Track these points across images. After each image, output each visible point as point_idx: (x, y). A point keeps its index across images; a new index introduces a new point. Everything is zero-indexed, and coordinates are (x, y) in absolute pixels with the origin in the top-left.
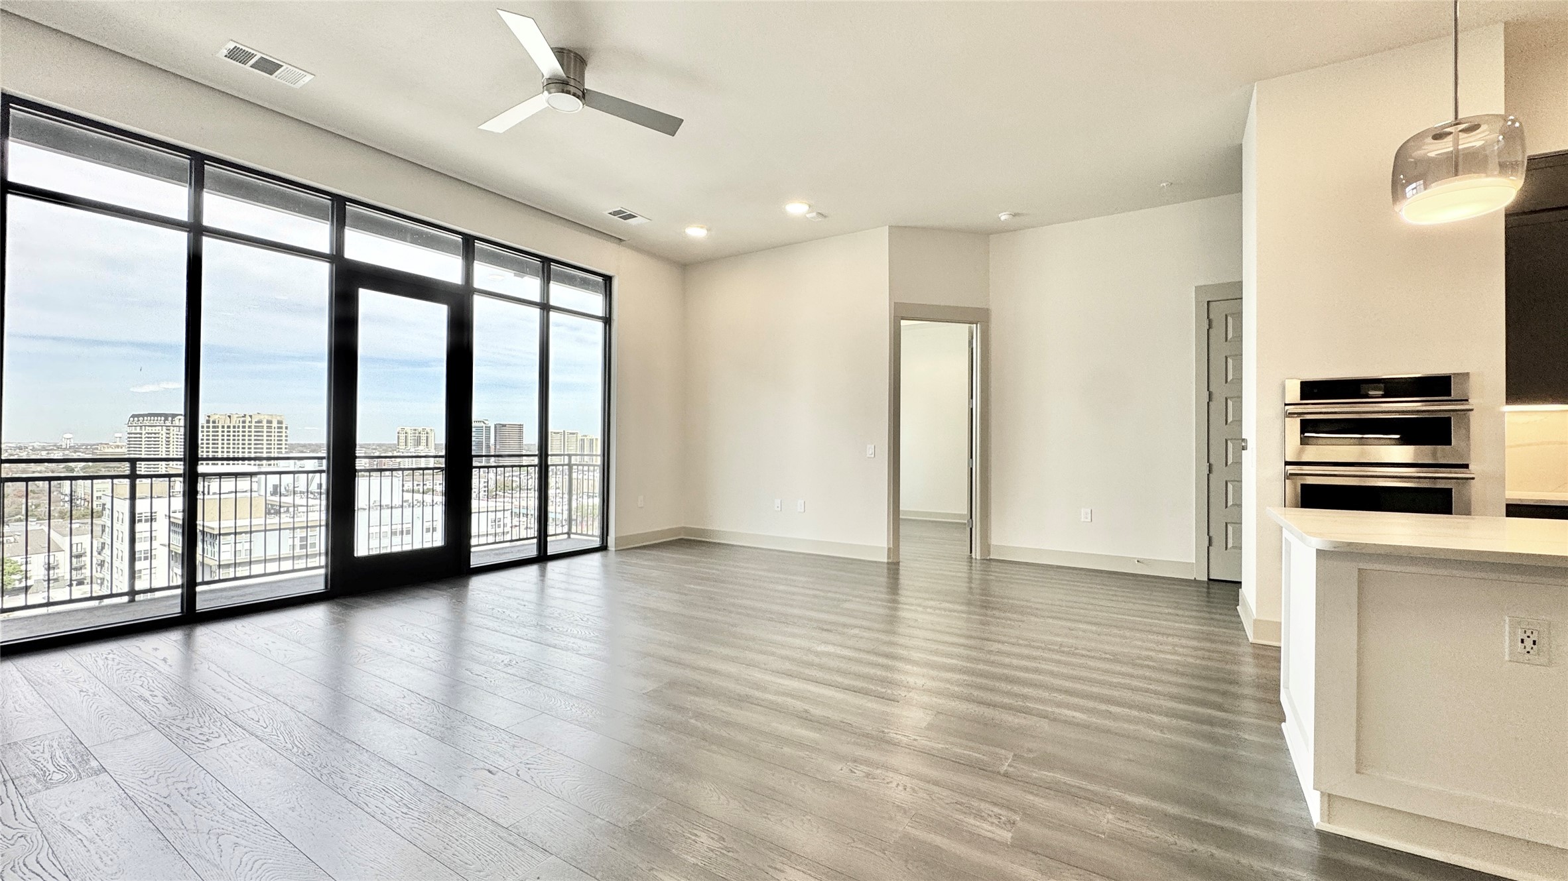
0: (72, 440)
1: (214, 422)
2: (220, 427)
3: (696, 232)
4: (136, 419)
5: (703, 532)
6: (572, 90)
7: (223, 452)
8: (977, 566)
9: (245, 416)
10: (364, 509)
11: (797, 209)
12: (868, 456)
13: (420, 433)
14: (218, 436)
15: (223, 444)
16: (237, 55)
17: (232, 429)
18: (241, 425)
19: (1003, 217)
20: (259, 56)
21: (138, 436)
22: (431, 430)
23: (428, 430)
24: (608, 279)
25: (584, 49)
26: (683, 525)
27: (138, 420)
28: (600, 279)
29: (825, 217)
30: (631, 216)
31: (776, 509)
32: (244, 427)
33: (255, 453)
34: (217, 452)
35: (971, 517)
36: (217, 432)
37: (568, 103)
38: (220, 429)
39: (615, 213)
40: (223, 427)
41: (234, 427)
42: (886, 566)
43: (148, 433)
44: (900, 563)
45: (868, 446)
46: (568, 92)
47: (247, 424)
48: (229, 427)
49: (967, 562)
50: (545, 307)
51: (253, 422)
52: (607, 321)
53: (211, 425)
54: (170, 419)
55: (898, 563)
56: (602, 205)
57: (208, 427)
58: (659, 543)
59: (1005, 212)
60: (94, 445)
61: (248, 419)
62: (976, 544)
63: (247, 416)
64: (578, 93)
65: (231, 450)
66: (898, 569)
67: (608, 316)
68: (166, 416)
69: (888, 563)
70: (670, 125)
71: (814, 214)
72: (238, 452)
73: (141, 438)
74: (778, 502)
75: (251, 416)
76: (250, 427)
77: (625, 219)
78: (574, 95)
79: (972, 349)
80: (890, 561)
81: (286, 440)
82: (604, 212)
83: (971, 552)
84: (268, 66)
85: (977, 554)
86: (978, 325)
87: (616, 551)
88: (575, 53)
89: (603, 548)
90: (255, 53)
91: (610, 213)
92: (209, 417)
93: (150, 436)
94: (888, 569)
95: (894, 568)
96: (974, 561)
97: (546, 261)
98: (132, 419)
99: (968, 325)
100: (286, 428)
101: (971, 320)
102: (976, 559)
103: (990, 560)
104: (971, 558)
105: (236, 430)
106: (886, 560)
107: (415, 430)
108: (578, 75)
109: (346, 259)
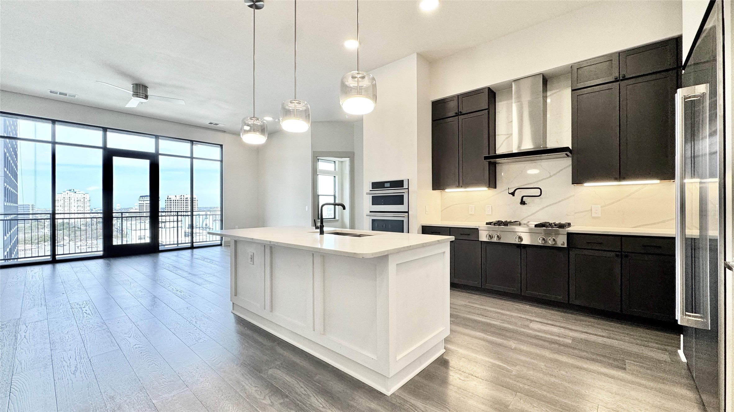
0: (120, 207)
1: (170, 199)
2: (172, 201)
4: (142, 198)
7: (173, 209)
9: (181, 196)
12: (306, 210)
14: (171, 204)
15: (173, 207)
16: (52, 92)
17: (177, 201)
18: (180, 199)
20: (59, 92)
21: (143, 205)
24: (220, 145)
27: (143, 198)
30: (217, 124)
33: (186, 209)
34: (171, 209)
36: (171, 202)
37: (143, 100)
38: (172, 202)
40: (173, 200)
41: (178, 200)
43: (146, 204)
45: (306, 206)
46: (140, 97)
47: (182, 199)
48: (175, 200)
50: (192, 158)
51: (185, 198)
52: (221, 161)
53: (169, 200)
57: (168, 201)
60: (128, 208)
61: (182, 197)
63: (182, 196)
65: (177, 208)
67: (221, 159)
72: (179, 209)
73: (144, 205)
75: (184, 196)
76: (183, 200)
77: (215, 125)
78: (143, 98)
81: (197, 206)
82: (206, 124)
86: (350, 158)
87: (224, 246)
89: (221, 245)
91: (209, 123)
92: (168, 196)
93: (147, 204)
97: (191, 141)
98: (140, 198)
100: (197, 201)
101: (347, 156)
105: (178, 202)
108: (143, 91)
109: (108, 148)
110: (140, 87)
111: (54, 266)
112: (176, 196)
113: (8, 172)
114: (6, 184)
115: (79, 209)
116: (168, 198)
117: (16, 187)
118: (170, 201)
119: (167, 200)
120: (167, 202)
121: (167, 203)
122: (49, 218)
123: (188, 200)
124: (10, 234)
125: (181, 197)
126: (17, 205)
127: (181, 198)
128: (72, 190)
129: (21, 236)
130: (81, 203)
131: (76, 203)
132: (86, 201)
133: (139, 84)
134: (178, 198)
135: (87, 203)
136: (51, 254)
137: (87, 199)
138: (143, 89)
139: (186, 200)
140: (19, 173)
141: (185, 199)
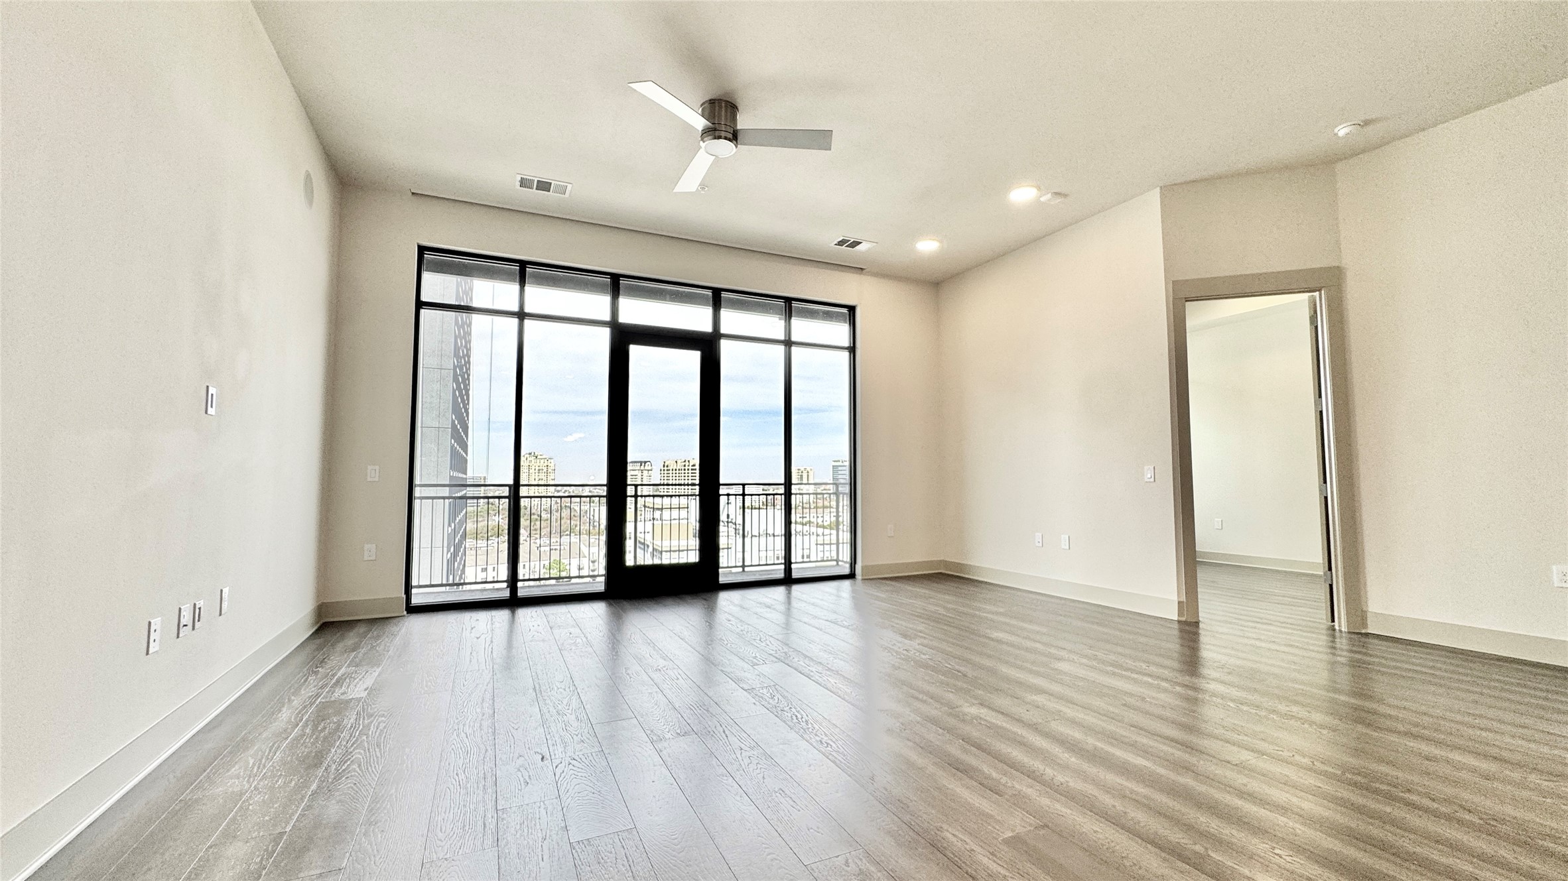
1: (667, 466)
2: (671, 470)
3: (927, 246)
5: (960, 566)
6: (723, 134)
8: (1342, 643)
9: (685, 461)
10: (756, 536)
11: (1023, 195)
12: (1147, 480)
13: (802, 472)
16: (524, 183)
17: (677, 472)
19: (1342, 131)
20: (536, 180)
22: (811, 470)
23: (808, 469)
24: (852, 309)
25: (726, 94)
26: (942, 559)
28: (845, 311)
29: (1065, 196)
30: (857, 243)
31: (1037, 544)
32: (685, 470)
35: (1330, 569)
37: (724, 147)
38: (671, 472)
39: (841, 243)
40: (673, 470)
41: (679, 470)
42: (1176, 626)
44: (1201, 625)
45: (1146, 468)
46: (719, 137)
48: (676, 470)
49: (1327, 635)
50: (788, 343)
52: (852, 350)
53: (666, 468)
54: (643, 464)
55: (1197, 624)
56: (826, 239)
57: (664, 470)
58: (908, 576)
59: (1346, 122)
61: (687, 463)
62: (1338, 606)
63: (687, 461)
64: (728, 137)
66: (1197, 634)
67: (852, 345)
68: (641, 462)
69: (1179, 622)
70: (820, 139)
71: (1049, 196)
74: (1038, 535)
75: (689, 461)
76: (688, 470)
77: (853, 248)
78: (726, 138)
79: (1316, 327)
80: (1183, 619)
82: (831, 245)
83: (1333, 621)
84: (544, 186)
85: (1342, 624)
86: (1323, 292)
87: (862, 579)
88: (725, 101)
89: (851, 576)
90: (533, 178)
91: (836, 244)
92: (664, 462)
94: (1181, 631)
95: (1189, 630)
96: (1337, 634)
97: (788, 300)
99: (1306, 296)
101: (1312, 285)
102: (1341, 631)
103: (1367, 635)
104: (1334, 630)
106: (1176, 618)
107: (799, 470)
108: (729, 121)
109: (621, 323)
110: (720, 107)
111: (513, 613)
112: (676, 462)
113: (456, 422)
114: (453, 441)
115: (541, 477)
116: (664, 466)
117: (465, 447)
118: (667, 470)
119: (662, 469)
120: (662, 472)
121: (662, 475)
122: (507, 494)
123: (695, 470)
124: (453, 527)
125: (684, 463)
126: (465, 476)
127: (685, 466)
128: (533, 454)
129: (470, 526)
130: (543, 474)
131: (537, 474)
132: (549, 470)
133: (718, 100)
134: (680, 466)
135: (551, 474)
136: (508, 577)
137: (551, 468)
138: (729, 110)
139: (692, 470)
140: (470, 425)
141: (690, 468)
